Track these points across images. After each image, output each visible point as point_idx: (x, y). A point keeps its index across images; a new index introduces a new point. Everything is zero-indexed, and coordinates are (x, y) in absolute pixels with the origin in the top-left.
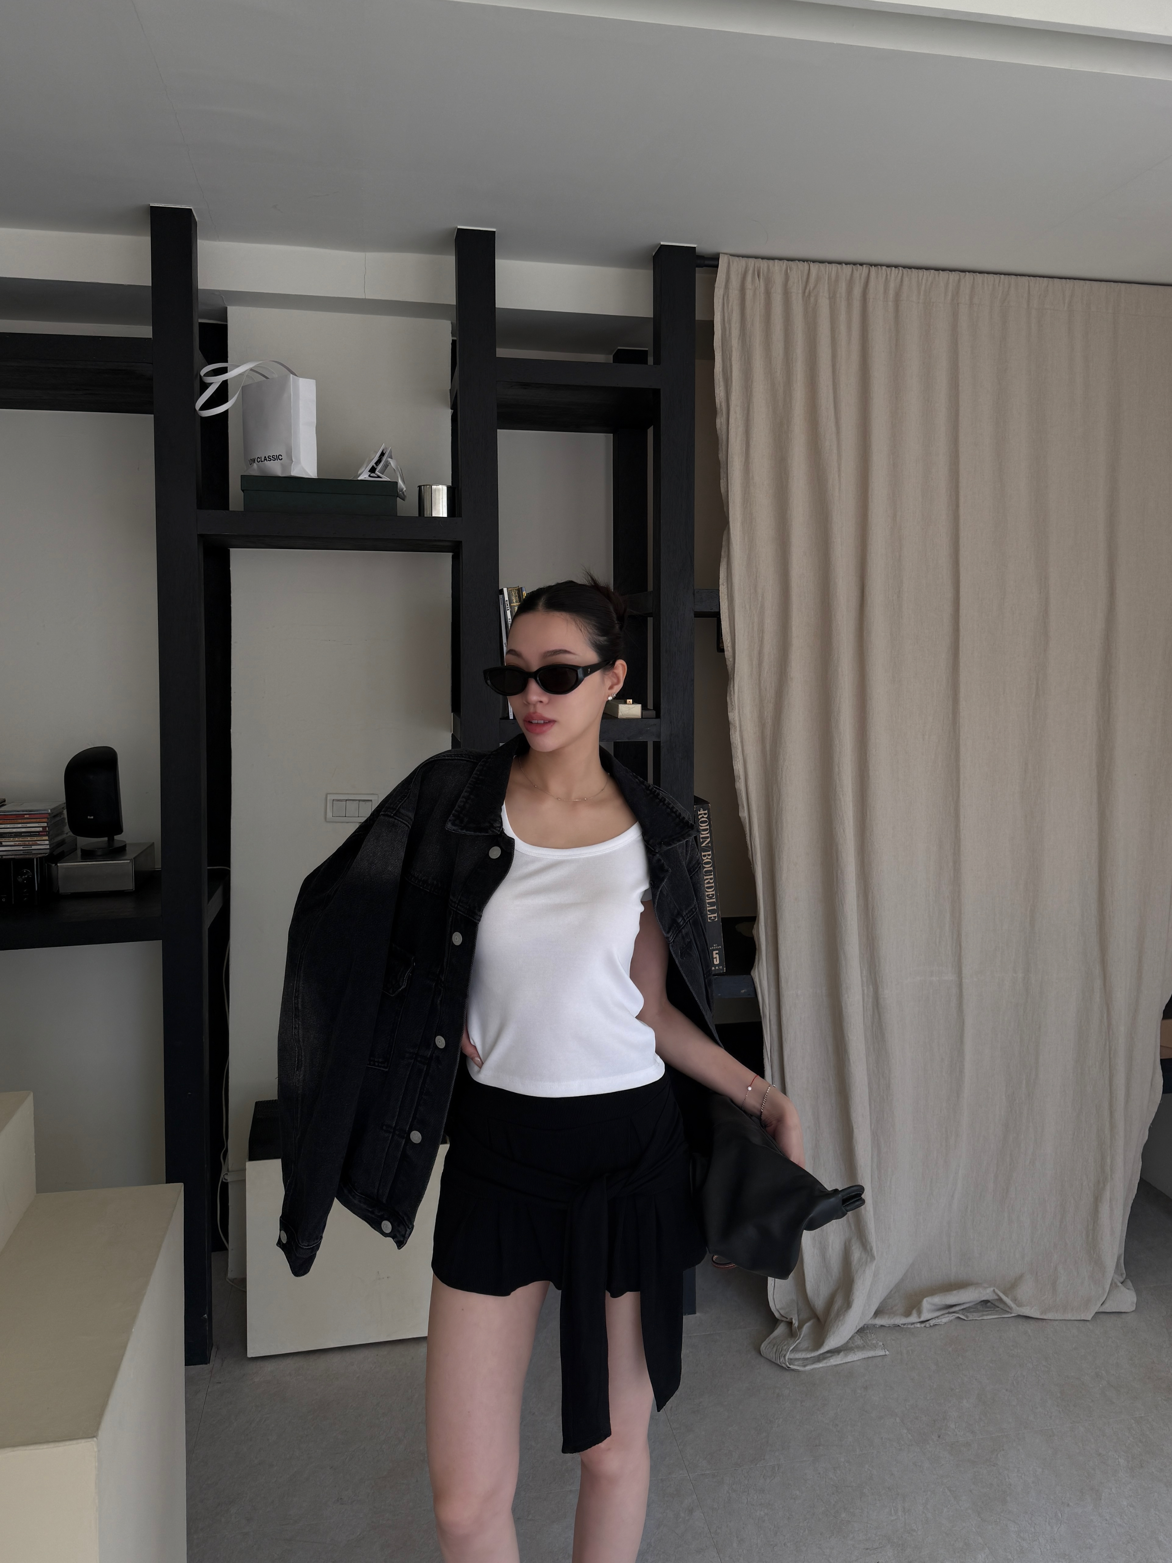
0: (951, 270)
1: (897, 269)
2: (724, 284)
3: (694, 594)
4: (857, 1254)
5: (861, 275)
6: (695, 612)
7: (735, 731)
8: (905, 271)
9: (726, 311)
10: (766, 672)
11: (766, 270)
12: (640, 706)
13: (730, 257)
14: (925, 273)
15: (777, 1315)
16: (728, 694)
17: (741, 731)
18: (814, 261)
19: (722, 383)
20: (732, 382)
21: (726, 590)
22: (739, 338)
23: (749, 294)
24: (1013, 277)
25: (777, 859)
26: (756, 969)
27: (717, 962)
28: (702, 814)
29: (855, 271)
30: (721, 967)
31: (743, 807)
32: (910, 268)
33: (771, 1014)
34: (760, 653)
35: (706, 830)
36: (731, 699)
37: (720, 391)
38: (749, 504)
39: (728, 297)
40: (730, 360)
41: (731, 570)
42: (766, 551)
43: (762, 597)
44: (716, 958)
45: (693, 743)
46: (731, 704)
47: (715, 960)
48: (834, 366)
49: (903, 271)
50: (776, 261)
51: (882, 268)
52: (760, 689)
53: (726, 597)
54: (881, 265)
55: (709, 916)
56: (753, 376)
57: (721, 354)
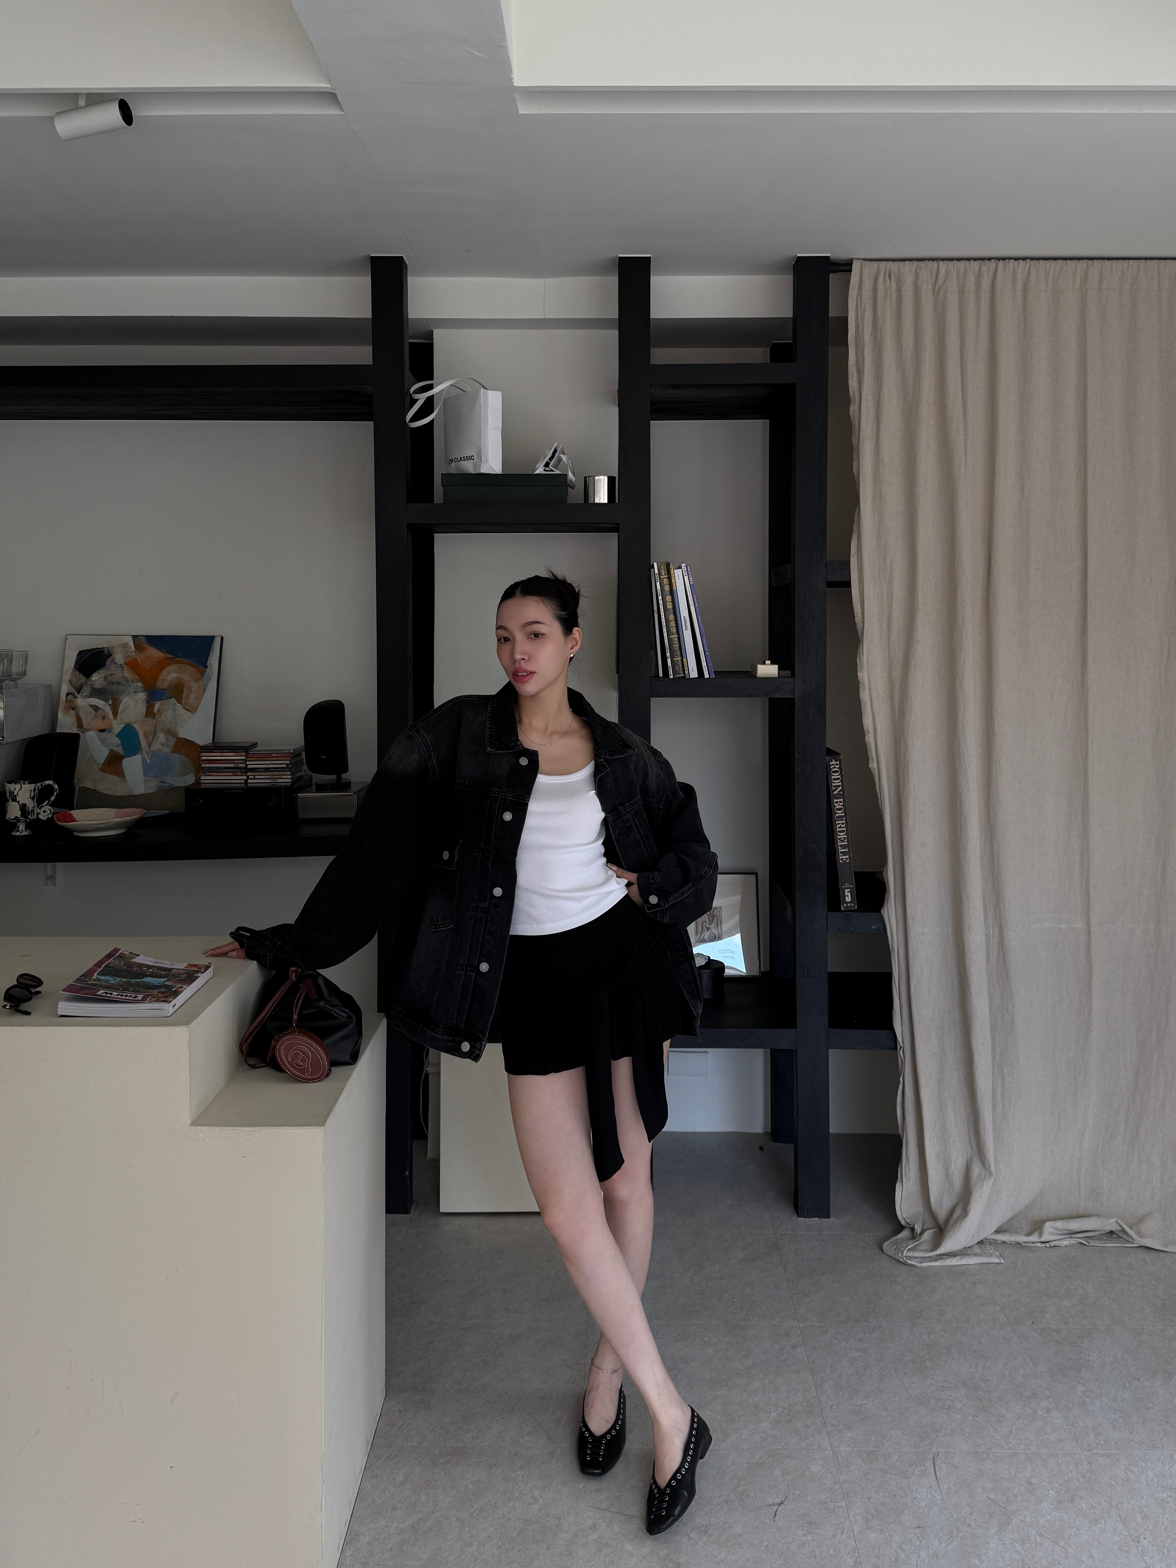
0: (1079, 259)
1: (1024, 261)
2: (857, 286)
3: (826, 566)
4: (976, 1170)
5: (988, 269)
6: (827, 582)
7: (864, 689)
8: (1033, 262)
9: (859, 309)
10: (894, 636)
11: (896, 270)
12: (777, 666)
13: (863, 262)
14: (1052, 263)
15: (903, 1223)
16: (858, 656)
17: (870, 689)
18: (943, 260)
19: (855, 375)
20: (864, 375)
21: (856, 562)
22: (871, 334)
23: (880, 294)
24: (1143, 261)
25: (904, 807)
26: (886, 907)
27: (848, 899)
28: (834, 764)
29: (982, 266)
30: (852, 904)
31: (873, 759)
32: (1038, 259)
33: (900, 948)
34: (889, 618)
35: (839, 779)
36: (860, 660)
37: (853, 382)
38: (878, 483)
39: (861, 297)
40: (863, 353)
41: (861, 543)
42: (895, 526)
43: (891, 567)
44: (848, 896)
45: (825, 700)
46: (861, 664)
47: (847, 897)
48: (962, 354)
49: (1030, 262)
50: (907, 262)
51: (1009, 262)
52: (889, 652)
53: (856, 567)
54: (1010, 259)
55: (841, 857)
56: (883, 367)
57: (854, 348)
